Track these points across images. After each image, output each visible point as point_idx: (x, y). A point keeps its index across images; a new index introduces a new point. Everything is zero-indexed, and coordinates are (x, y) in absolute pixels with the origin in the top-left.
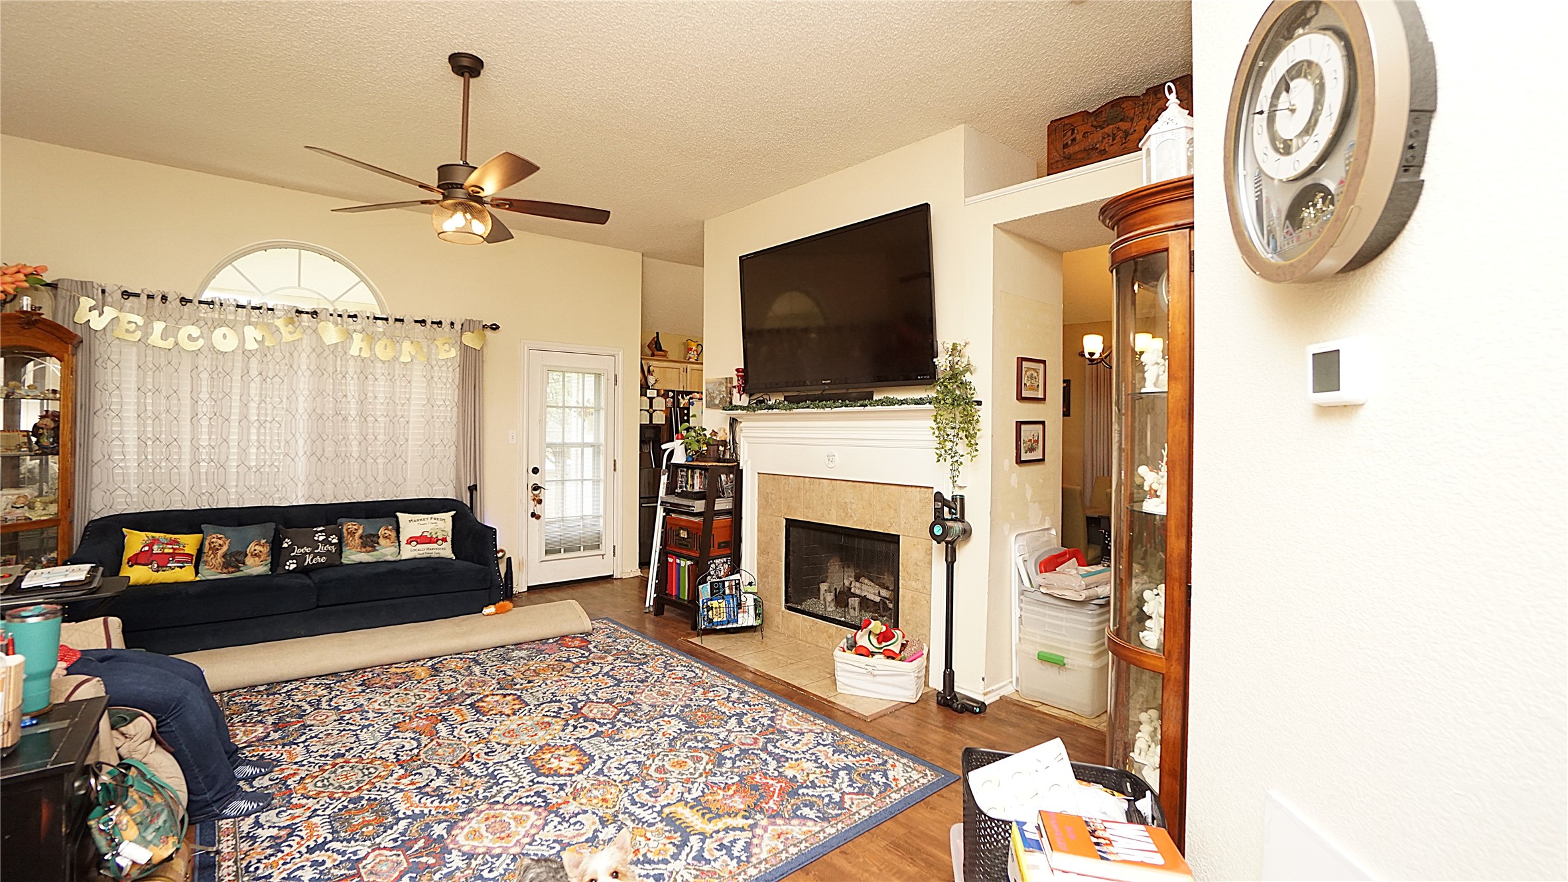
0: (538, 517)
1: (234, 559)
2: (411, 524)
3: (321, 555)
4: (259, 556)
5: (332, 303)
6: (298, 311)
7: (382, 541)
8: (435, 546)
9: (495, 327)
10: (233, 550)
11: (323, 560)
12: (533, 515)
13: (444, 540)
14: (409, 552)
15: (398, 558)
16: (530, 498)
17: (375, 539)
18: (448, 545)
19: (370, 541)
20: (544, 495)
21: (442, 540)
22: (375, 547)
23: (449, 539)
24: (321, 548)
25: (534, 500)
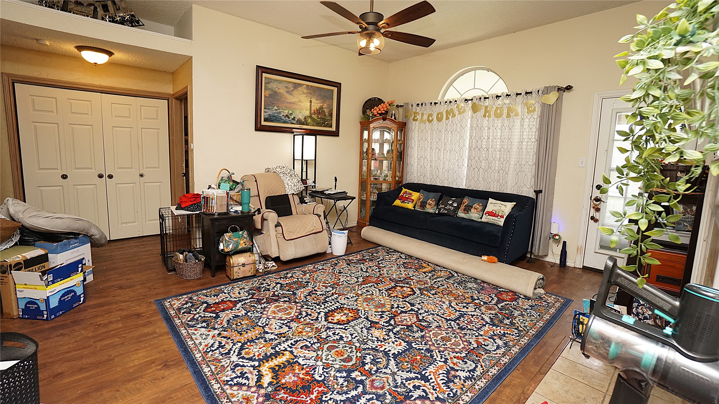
0: (596, 221)
1: (423, 204)
2: (493, 205)
3: (446, 210)
4: (431, 205)
5: (487, 93)
6: (466, 100)
7: (473, 210)
8: (496, 218)
9: (569, 88)
10: (424, 201)
11: (446, 212)
12: (592, 218)
13: (502, 217)
14: (486, 219)
15: (480, 220)
16: (592, 205)
17: (470, 208)
18: (503, 220)
19: (468, 209)
20: (602, 206)
21: (500, 216)
22: (468, 212)
23: (505, 217)
24: (448, 207)
25: (593, 207)
